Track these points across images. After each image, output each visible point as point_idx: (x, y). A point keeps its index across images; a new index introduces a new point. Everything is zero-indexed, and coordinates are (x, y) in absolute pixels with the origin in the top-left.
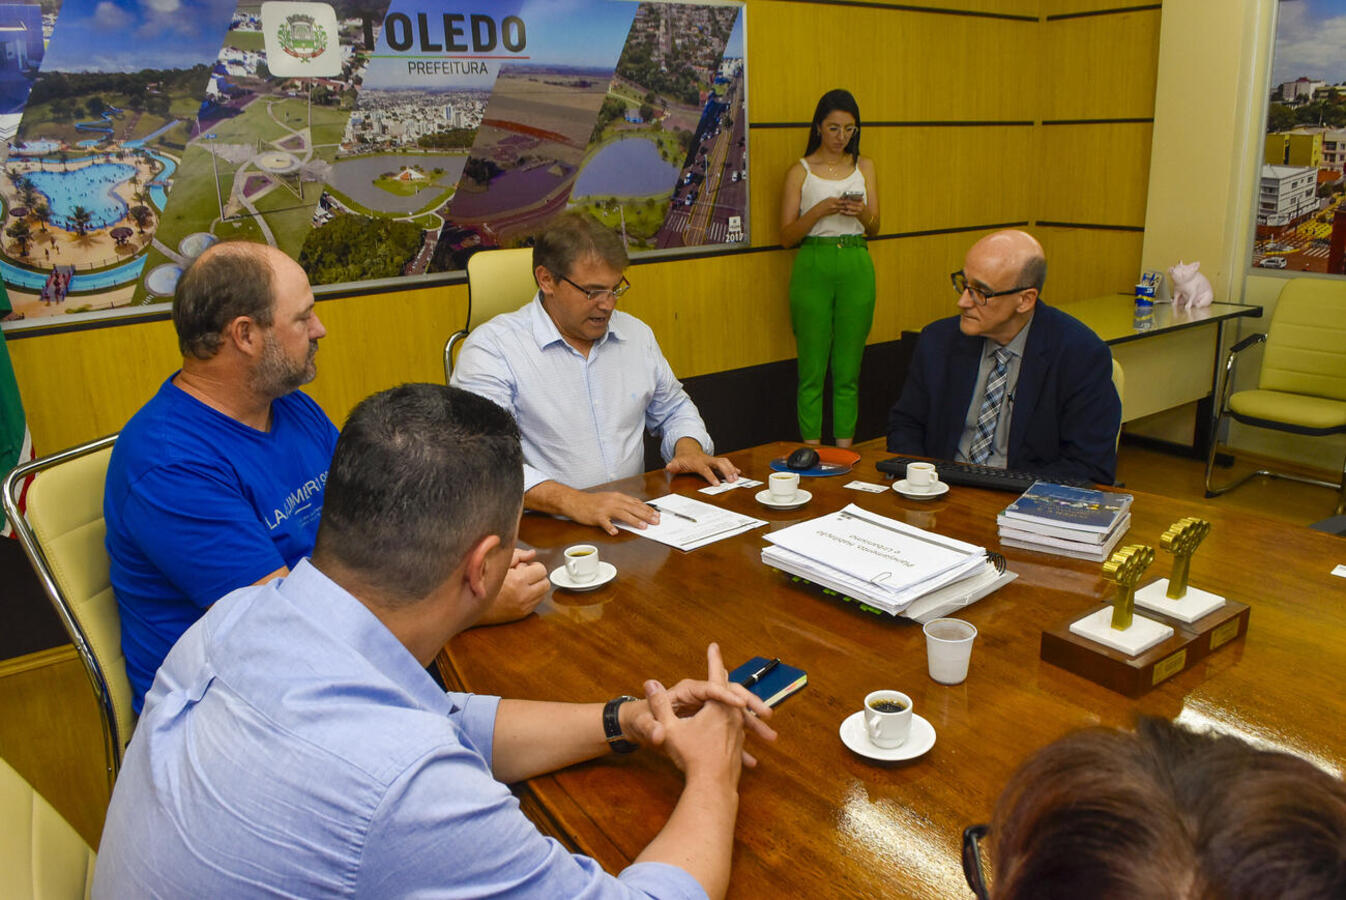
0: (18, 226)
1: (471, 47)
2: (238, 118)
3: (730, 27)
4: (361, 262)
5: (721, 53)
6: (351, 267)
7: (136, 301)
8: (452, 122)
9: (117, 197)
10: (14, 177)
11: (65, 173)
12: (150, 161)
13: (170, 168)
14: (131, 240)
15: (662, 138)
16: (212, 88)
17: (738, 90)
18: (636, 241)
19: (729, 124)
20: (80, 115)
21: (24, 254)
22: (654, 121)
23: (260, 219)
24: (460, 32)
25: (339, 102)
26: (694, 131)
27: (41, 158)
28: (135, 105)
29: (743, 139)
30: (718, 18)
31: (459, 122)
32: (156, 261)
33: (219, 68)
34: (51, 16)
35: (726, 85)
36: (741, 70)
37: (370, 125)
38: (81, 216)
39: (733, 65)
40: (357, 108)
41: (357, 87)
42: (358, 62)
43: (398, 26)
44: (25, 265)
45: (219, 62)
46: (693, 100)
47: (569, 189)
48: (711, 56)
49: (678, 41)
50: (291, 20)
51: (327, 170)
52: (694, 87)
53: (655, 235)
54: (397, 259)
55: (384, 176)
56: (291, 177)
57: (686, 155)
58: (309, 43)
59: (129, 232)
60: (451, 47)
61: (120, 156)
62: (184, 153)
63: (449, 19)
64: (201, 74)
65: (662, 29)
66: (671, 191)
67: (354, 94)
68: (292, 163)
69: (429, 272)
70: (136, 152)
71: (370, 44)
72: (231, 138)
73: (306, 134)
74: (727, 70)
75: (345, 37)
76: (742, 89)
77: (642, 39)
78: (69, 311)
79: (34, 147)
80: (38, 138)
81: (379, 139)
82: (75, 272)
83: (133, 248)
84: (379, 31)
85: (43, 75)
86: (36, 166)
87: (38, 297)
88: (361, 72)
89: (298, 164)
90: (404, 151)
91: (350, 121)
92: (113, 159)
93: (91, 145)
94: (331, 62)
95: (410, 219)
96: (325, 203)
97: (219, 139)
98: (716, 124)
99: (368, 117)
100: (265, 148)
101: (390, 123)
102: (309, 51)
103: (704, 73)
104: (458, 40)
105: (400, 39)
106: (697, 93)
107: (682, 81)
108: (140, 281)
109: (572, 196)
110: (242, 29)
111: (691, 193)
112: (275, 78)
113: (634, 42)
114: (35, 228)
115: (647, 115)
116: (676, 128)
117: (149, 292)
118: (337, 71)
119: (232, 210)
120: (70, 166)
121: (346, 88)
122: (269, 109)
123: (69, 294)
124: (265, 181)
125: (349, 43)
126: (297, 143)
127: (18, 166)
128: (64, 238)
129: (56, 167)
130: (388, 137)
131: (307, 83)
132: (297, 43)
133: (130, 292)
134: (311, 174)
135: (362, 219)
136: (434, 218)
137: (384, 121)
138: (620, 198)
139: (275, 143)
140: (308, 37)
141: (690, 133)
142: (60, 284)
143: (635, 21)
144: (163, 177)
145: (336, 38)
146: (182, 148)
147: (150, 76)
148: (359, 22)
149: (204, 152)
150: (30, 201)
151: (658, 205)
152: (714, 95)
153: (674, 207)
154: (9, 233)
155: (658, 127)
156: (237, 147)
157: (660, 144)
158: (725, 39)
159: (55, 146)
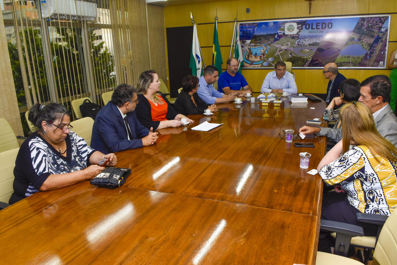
0: (248, 55)
1: (321, 28)
2: (279, 41)
3: (385, 21)
4: (296, 64)
5: (382, 26)
6: (294, 65)
7: (261, 66)
8: (315, 41)
9: (261, 51)
10: (249, 48)
11: (255, 48)
12: (266, 47)
13: (268, 47)
14: (262, 58)
15: (363, 44)
16: (276, 36)
17: (386, 34)
18: (354, 65)
19: (382, 41)
20: (258, 40)
21: (248, 58)
22: (361, 41)
23: (280, 56)
24: (319, 26)
25: (295, 38)
26: (372, 43)
27: (252, 46)
28: (265, 39)
29: (386, 45)
30: (382, 19)
31: (317, 41)
32: (265, 61)
33: (277, 33)
34: (256, 27)
35: (382, 33)
36: (387, 30)
37: (300, 42)
38: (256, 54)
39: (385, 29)
40: (298, 39)
41: (299, 36)
42: (300, 32)
43: (308, 26)
44: (248, 60)
45: (278, 33)
46: (372, 36)
47: (339, 54)
48: (379, 27)
49: (370, 25)
50: (289, 26)
51: (292, 49)
52: (373, 34)
53: (359, 64)
54: (302, 64)
55: (301, 50)
56: (286, 50)
57: (369, 48)
58: (292, 29)
59: (262, 57)
60: (317, 28)
61: (262, 46)
62: (271, 46)
63: (317, 24)
64: (275, 34)
65: (366, 22)
66: (364, 55)
67: (298, 37)
68: (286, 48)
69: (308, 67)
70: (264, 45)
71: (302, 29)
72: (277, 44)
73: (289, 43)
74: (383, 30)
75: (298, 28)
76: (387, 34)
77: (360, 25)
78: (253, 67)
79: (252, 45)
80: (252, 43)
81: (301, 44)
82: (254, 62)
83: (262, 59)
84: (304, 27)
85: (255, 35)
86: (251, 47)
87: (249, 64)
88: (300, 33)
89: (287, 48)
90: (306, 46)
91: (297, 41)
92: (261, 46)
93: (259, 44)
94: (295, 32)
95: (305, 58)
96: (291, 54)
97: (276, 44)
98: (379, 42)
99: (300, 41)
100: (282, 45)
101: (304, 42)
102: (292, 30)
103: (376, 31)
104: (318, 27)
105: (307, 27)
106: (374, 35)
107: (370, 32)
108: (262, 64)
109: (339, 55)
110: (282, 28)
111: (369, 56)
112: (285, 35)
113: (358, 25)
114: (250, 55)
115: (359, 40)
116: (367, 42)
117: (263, 65)
118: (296, 33)
119: (276, 54)
120: (256, 47)
121: (297, 36)
122: (284, 39)
123: (253, 64)
124: (282, 50)
125: (298, 29)
126: (288, 45)
127: (249, 47)
128: (253, 57)
129: (254, 47)
130: (303, 44)
131: (290, 35)
132: (290, 29)
133: (261, 65)
134: (289, 49)
135: (297, 57)
136: (310, 58)
137: (303, 41)
138: (351, 56)
139: (284, 45)
140: (292, 28)
141: (371, 43)
142: (252, 63)
143: (359, 21)
144: (267, 49)
145: (297, 28)
146: (270, 45)
147: (268, 35)
148: (301, 25)
149: (274, 46)
150: (250, 52)
151: (360, 58)
152: (379, 35)
153: (364, 58)
154: (247, 56)
155: (362, 42)
156: (278, 45)
157: (362, 45)
158: (383, 23)
159: (254, 44)
